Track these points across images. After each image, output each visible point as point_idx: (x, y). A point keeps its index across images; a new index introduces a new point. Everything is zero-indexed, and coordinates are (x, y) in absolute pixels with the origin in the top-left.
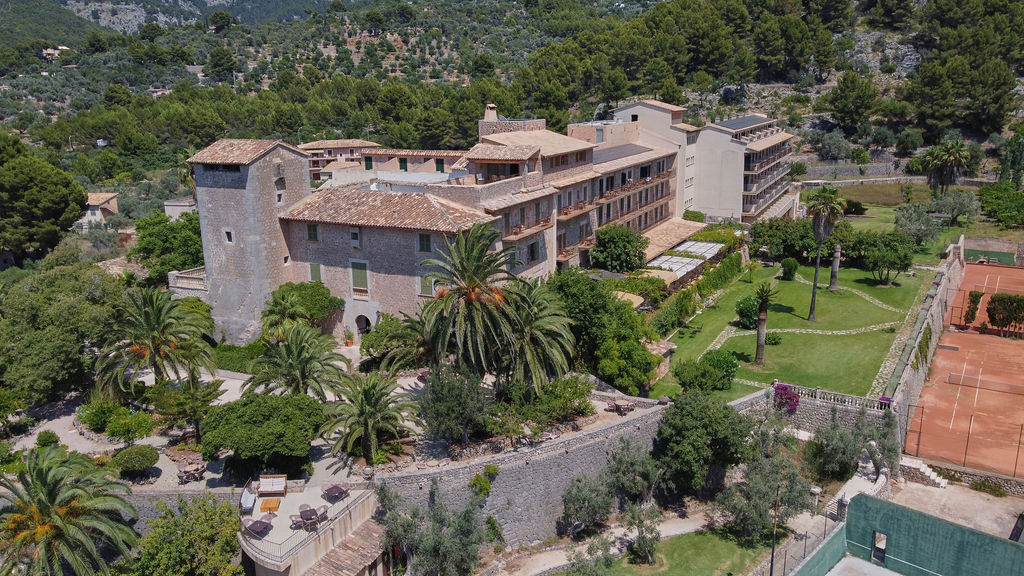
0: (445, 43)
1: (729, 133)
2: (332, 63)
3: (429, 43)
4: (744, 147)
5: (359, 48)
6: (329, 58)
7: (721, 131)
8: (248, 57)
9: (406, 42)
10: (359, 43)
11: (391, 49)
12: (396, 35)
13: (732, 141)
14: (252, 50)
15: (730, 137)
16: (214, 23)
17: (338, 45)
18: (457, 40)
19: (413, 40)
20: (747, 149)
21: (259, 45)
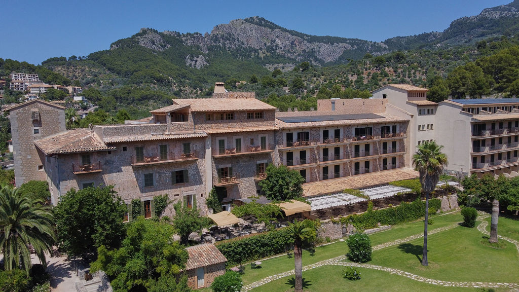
0: (420, 71)
1: (459, 107)
2: (353, 84)
3: (409, 71)
4: (470, 118)
5: (368, 76)
6: (352, 81)
7: (453, 106)
8: (312, 82)
9: (395, 72)
10: (370, 73)
11: (386, 75)
12: (391, 68)
13: (461, 113)
14: (315, 79)
15: (460, 110)
16: (302, 67)
17: (358, 75)
18: (427, 69)
19: (400, 71)
20: (472, 119)
21: (319, 76)
